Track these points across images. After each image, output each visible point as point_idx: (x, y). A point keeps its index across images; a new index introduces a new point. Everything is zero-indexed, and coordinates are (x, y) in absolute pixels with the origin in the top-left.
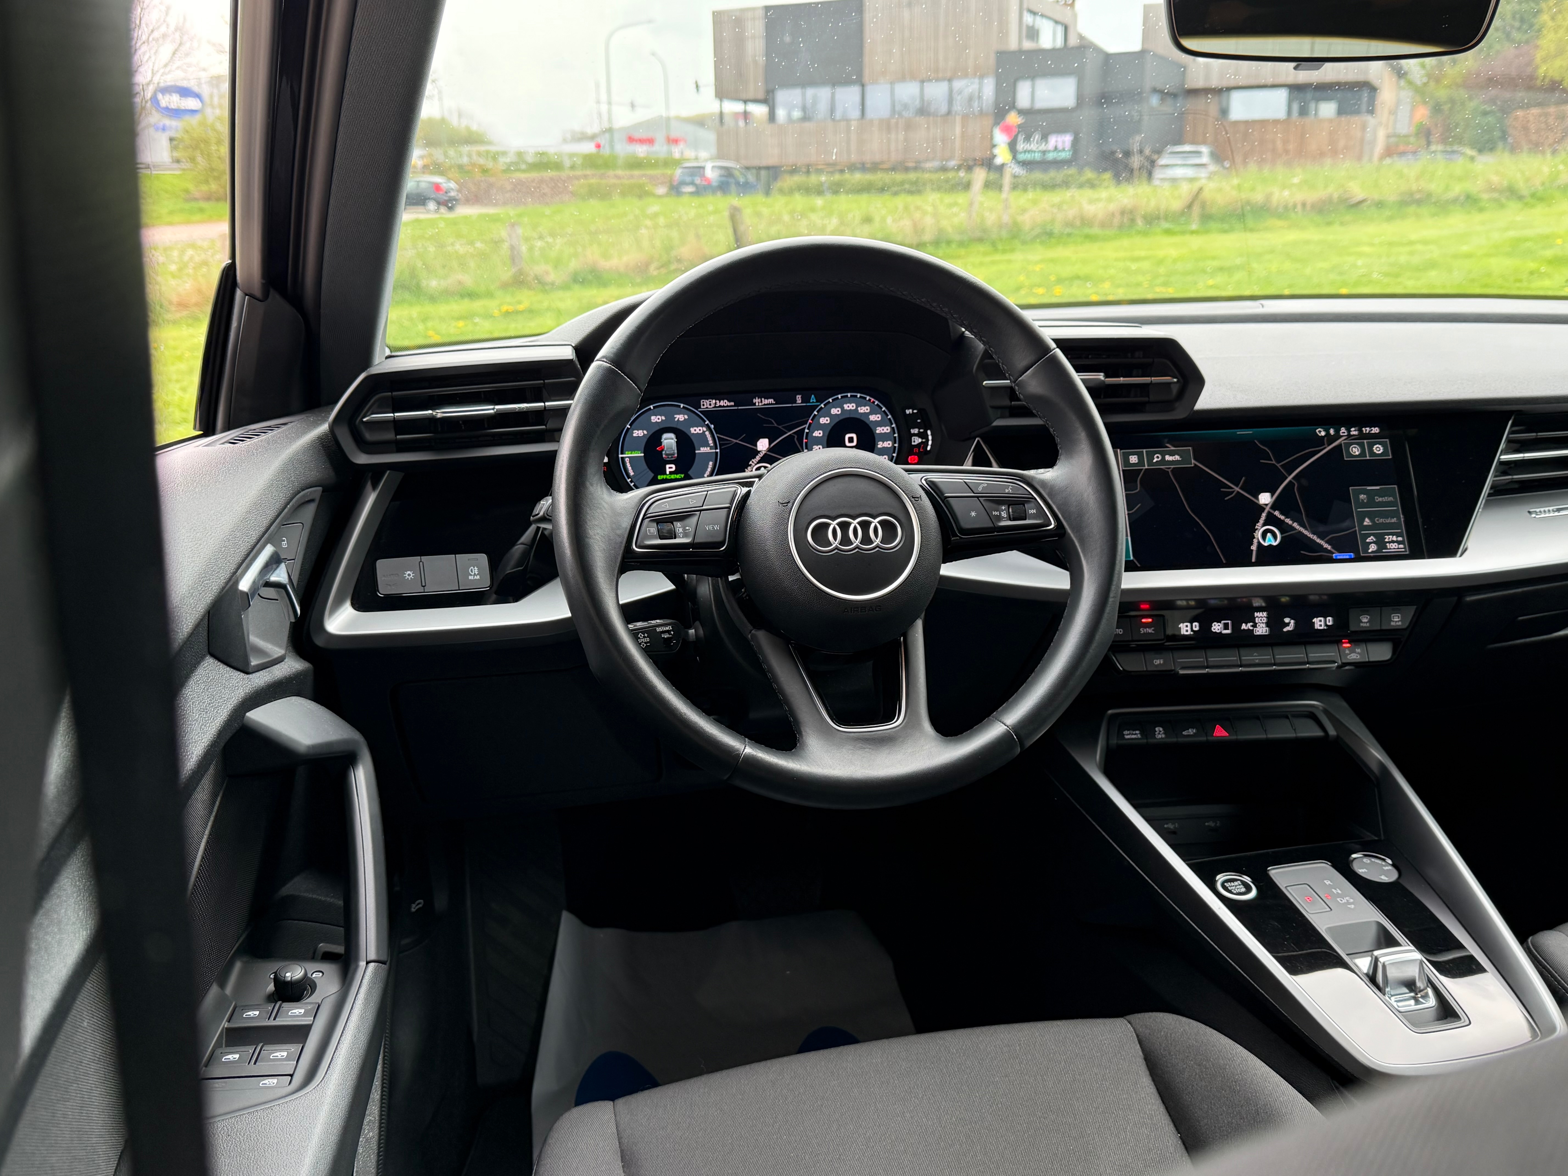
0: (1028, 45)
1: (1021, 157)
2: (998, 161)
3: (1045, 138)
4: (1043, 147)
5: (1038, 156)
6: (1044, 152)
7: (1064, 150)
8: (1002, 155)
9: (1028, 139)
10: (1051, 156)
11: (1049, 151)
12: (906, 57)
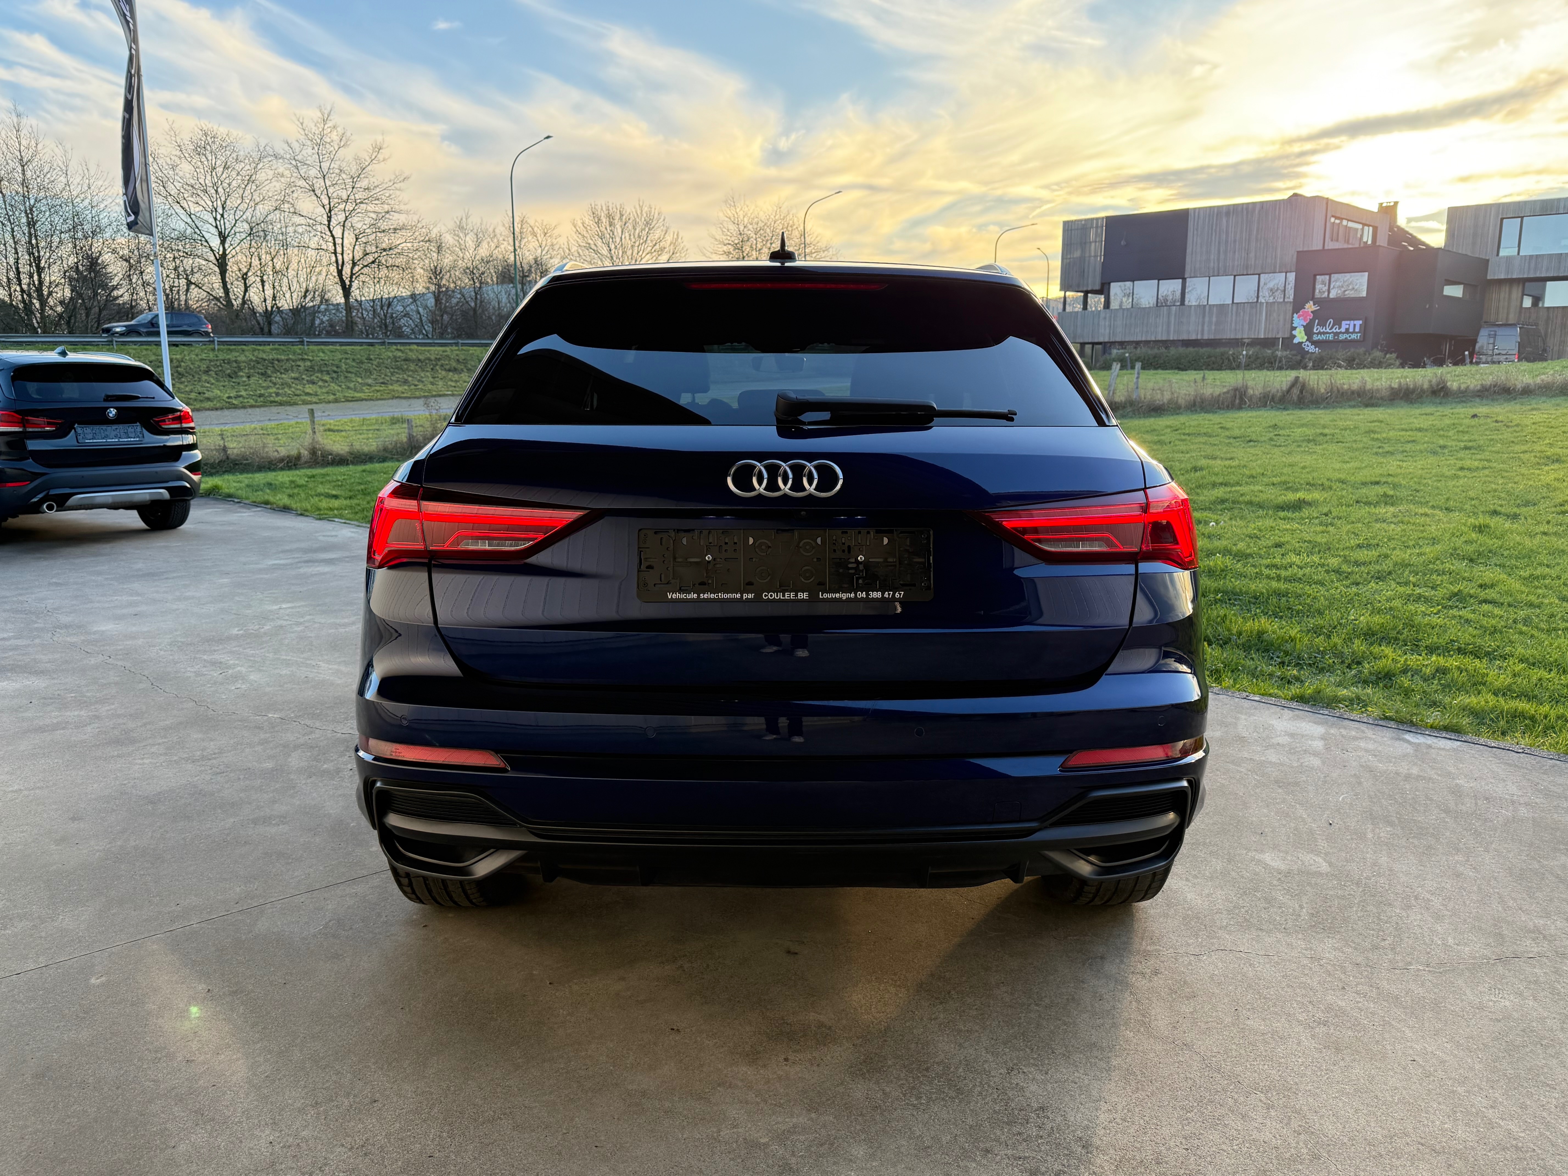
0: (1330, 245)
1: (1315, 338)
2: (1296, 341)
3: (1338, 323)
4: (1336, 330)
5: (1331, 337)
6: (1337, 334)
7: (1354, 332)
8: (1300, 336)
9: (1323, 324)
10: (1342, 337)
11: (1341, 333)
12: (1222, 257)
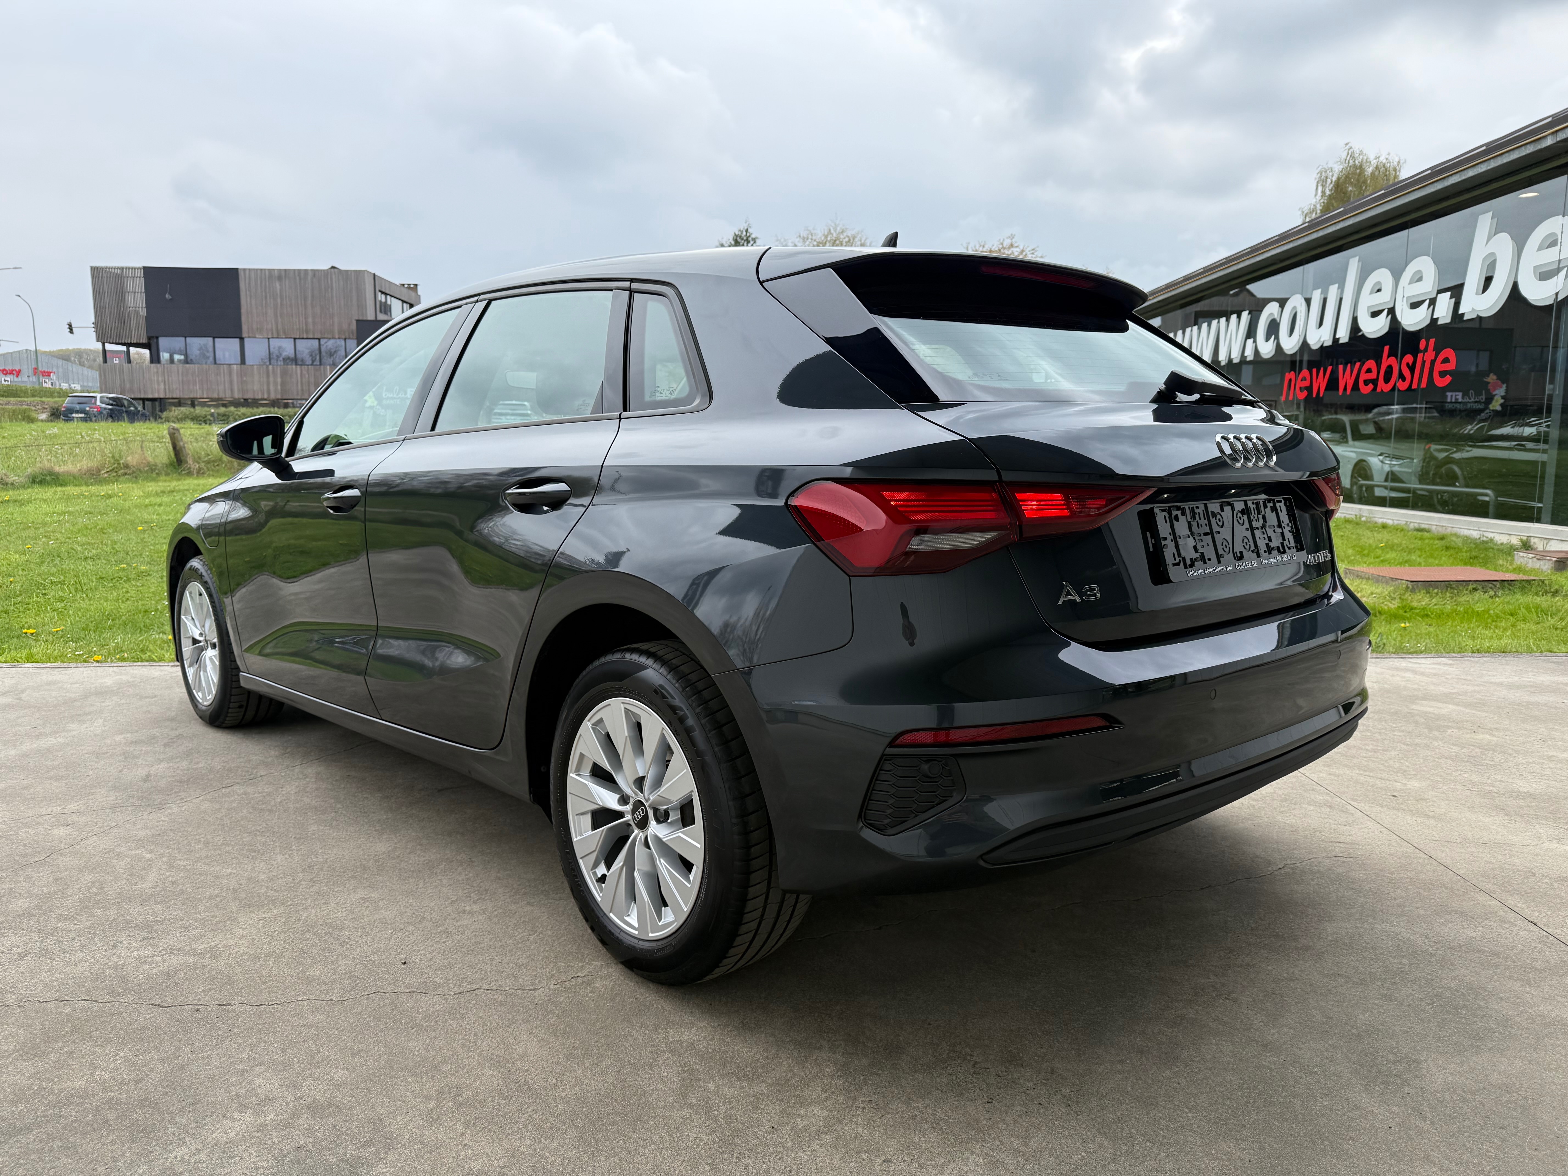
0: (382, 317)
12: (279, 319)
